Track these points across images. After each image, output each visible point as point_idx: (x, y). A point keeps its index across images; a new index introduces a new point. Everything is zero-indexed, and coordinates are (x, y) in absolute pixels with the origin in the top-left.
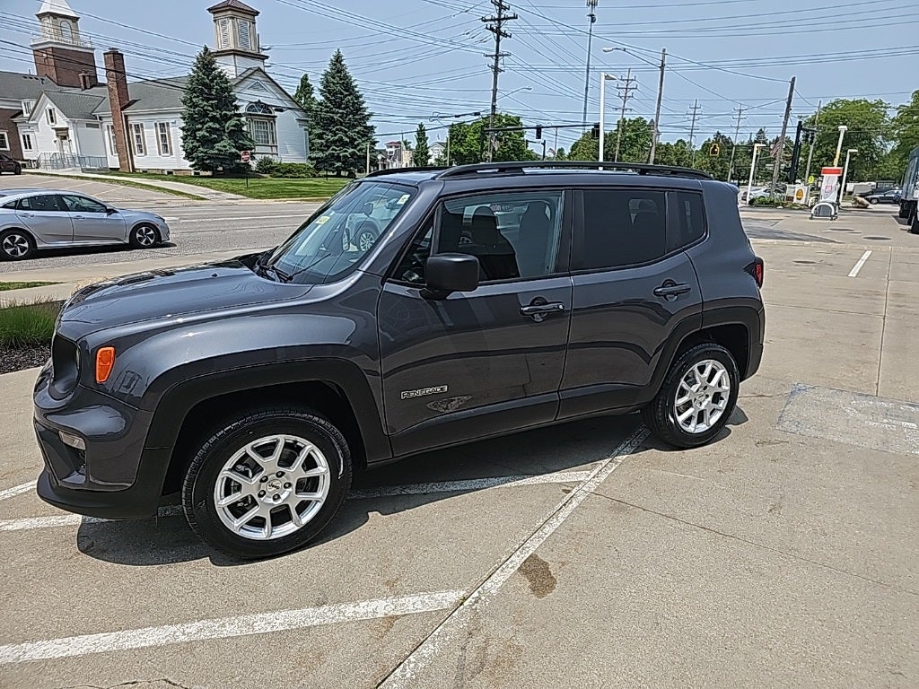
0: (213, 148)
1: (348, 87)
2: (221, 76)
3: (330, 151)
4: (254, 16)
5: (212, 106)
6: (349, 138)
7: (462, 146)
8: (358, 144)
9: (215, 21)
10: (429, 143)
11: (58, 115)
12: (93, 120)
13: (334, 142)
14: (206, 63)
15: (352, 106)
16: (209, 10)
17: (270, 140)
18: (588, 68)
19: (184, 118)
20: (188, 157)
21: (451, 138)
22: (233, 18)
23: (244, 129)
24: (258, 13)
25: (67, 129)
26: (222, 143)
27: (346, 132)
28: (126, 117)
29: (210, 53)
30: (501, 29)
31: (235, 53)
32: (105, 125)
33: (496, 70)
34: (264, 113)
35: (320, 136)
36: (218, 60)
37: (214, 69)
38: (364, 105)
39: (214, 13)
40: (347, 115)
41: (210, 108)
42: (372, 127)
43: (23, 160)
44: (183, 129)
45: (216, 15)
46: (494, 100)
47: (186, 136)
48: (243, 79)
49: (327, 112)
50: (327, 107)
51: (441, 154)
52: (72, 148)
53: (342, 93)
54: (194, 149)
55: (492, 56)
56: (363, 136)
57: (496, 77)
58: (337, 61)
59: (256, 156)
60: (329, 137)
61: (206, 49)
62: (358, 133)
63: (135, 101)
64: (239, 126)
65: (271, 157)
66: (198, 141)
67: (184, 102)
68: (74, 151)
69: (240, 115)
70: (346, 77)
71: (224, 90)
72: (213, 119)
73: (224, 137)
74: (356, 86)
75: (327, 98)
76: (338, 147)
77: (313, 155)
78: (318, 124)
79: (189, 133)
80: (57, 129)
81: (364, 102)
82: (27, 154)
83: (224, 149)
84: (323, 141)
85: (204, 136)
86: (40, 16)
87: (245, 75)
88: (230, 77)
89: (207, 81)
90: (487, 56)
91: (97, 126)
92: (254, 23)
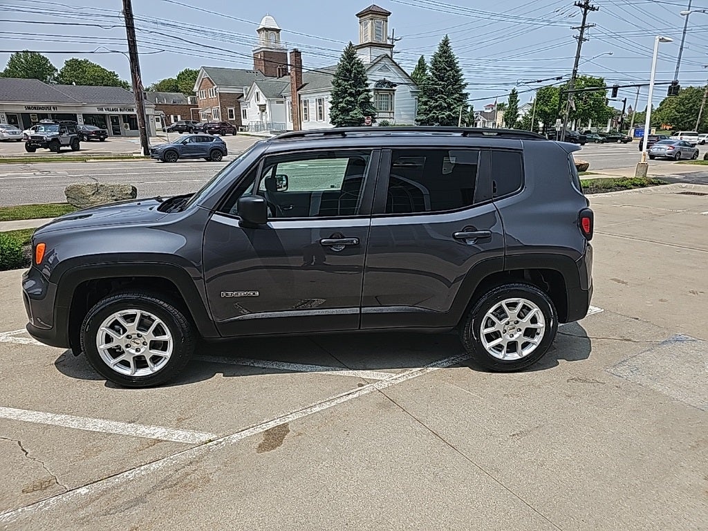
0: (348, 115)
1: (451, 64)
2: (359, 64)
3: (431, 115)
4: (387, 16)
5: (350, 85)
6: (447, 103)
7: (547, 105)
8: (454, 108)
9: (360, 23)
10: (519, 105)
11: (261, 96)
12: (280, 98)
13: (435, 107)
14: (350, 55)
15: (453, 79)
16: (357, 15)
17: (390, 108)
18: (685, 30)
19: (332, 95)
20: (333, 122)
21: (538, 100)
22: (372, 19)
23: (372, 100)
24: (390, 14)
25: (265, 105)
26: (355, 112)
27: (445, 99)
28: (299, 95)
29: (353, 47)
30: (589, 4)
31: (371, 45)
32: (287, 102)
33: (581, 39)
34: (387, 88)
35: (425, 103)
36: (359, 51)
37: (355, 58)
38: (462, 77)
39: (360, 17)
40: (448, 86)
41: (349, 87)
42: (467, 94)
43: (242, 126)
44: (331, 102)
45: (362, 18)
46: (576, 65)
47: (332, 107)
48: (374, 64)
49: (432, 84)
50: (433, 80)
51: (528, 113)
52: (267, 118)
53: (445, 69)
54: (336, 117)
55: (578, 28)
56: (458, 101)
57: (579, 46)
58: (444, 44)
59: (376, 120)
60: (432, 103)
61: (351, 44)
62: (454, 99)
63: (305, 84)
64: (367, 99)
65: (388, 120)
66: (339, 110)
67: (333, 83)
68: (268, 119)
69: (369, 91)
70: (450, 56)
71: (359, 73)
72: (351, 94)
73: (356, 107)
74: (457, 63)
75: (433, 74)
76: (438, 111)
77: (419, 118)
78: (425, 94)
79: (335, 104)
80: (260, 106)
81: (462, 75)
82: (244, 122)
83: (355, 116)
84: (427, 107)
85: (343, 107)
86: (259, 31)
87: (375, 62)
88: (365, 63)
89: (350, 67)
90: (573, 28)
91: (282, 102)
92: (387, 21)
